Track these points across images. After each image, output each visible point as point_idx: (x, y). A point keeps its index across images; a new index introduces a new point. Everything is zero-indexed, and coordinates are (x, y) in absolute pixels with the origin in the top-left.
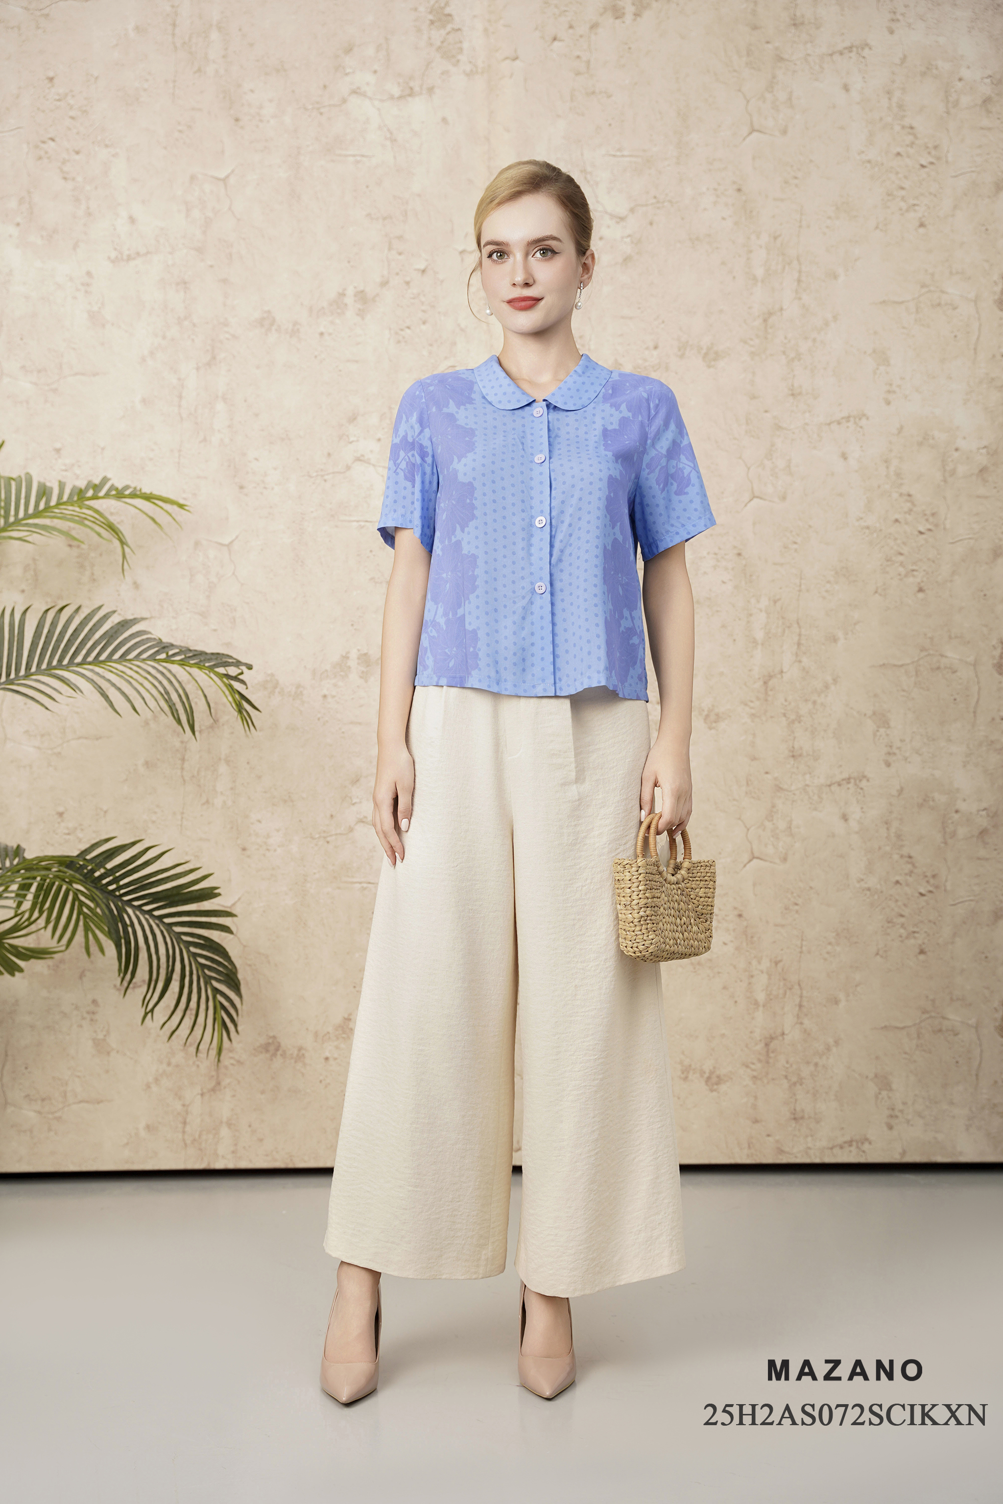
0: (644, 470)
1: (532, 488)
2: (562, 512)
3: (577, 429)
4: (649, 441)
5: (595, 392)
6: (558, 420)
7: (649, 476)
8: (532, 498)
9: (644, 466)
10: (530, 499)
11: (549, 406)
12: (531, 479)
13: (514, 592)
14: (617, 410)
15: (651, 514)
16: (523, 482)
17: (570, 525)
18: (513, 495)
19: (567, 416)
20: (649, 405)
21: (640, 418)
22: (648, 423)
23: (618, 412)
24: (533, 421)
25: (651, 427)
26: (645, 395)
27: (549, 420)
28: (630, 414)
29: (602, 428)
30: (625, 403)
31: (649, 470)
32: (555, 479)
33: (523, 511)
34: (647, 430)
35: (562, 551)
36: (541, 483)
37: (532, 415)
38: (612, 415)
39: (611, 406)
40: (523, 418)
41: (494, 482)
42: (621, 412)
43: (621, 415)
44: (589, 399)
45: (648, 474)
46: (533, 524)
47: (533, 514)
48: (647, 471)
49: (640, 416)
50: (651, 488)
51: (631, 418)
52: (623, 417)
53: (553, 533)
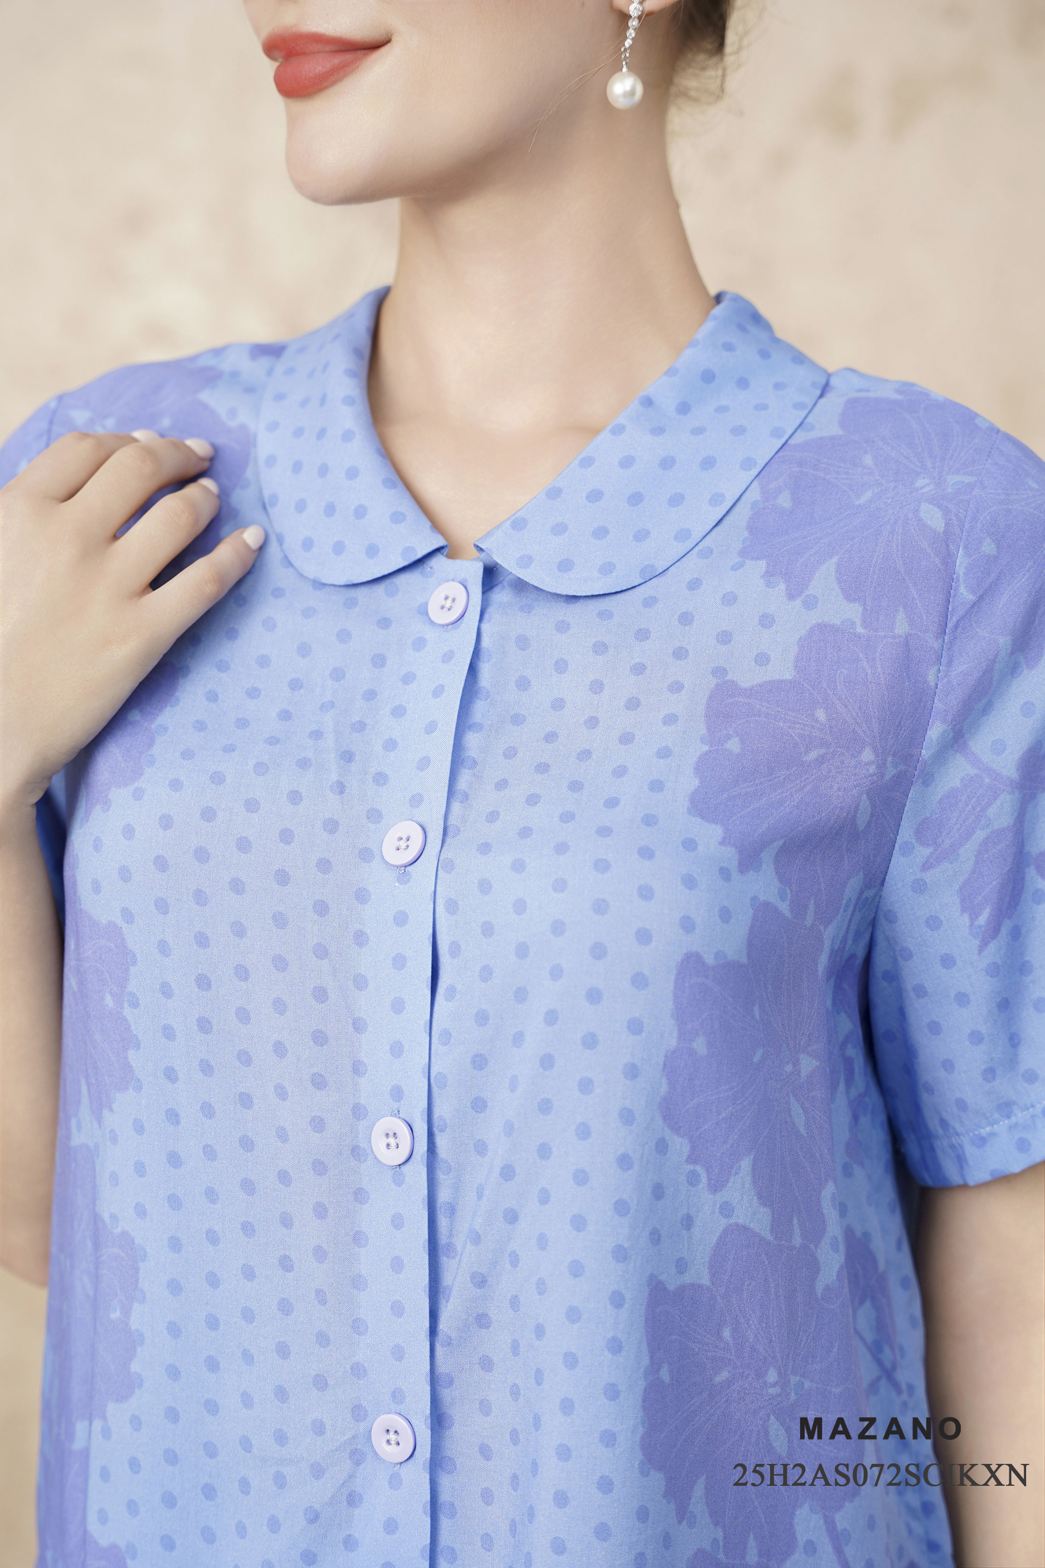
0: (908, 850)
1: (360, 982)
2: (479, 1105)
3: (597, 687)
4: (935, 732)
5: (716, 499)
6: (523, 642)
7: (928, 876)
8: (358, 1026)
9: (906, 833)
10: (351, 1029)
11: (491, 575)
12: (360, 938)
13: (281, 1438)
14: (791, 596)
15: (935, 1028)
16: (321, 952)
17: (508, 1173)
18: (280, 1006)
19: (563, 627)
20: (948, 561)
21: (901, 627)
22: (936, 645)
23: (798, 602)
24: (419, 644)
25: (950, 663)
26: (934, 518)
27: (486, 642)
28: (853, 612)
29: (713, 682)
30: (835, 560)
31: (926, 851)
32: (455, 949)
33: (319, 1082)
34: (931, 678)
35: (481, 1281)
36: (399, 962)
37: (423, 611)
38: (766, 621)
39: (769, 575)
40: (385, 623)
41: (202, 940)
42: (810, 604)
43: (814, 617)
44: (682, 535)
45: (927, 866)
46: (363, 1144)
47: (363, 1101)
48: (923, 852)
49: (901, 615)
50: (934, 923)
51: (860, 630)
52: (822, 627)
53: (444, 1196)
